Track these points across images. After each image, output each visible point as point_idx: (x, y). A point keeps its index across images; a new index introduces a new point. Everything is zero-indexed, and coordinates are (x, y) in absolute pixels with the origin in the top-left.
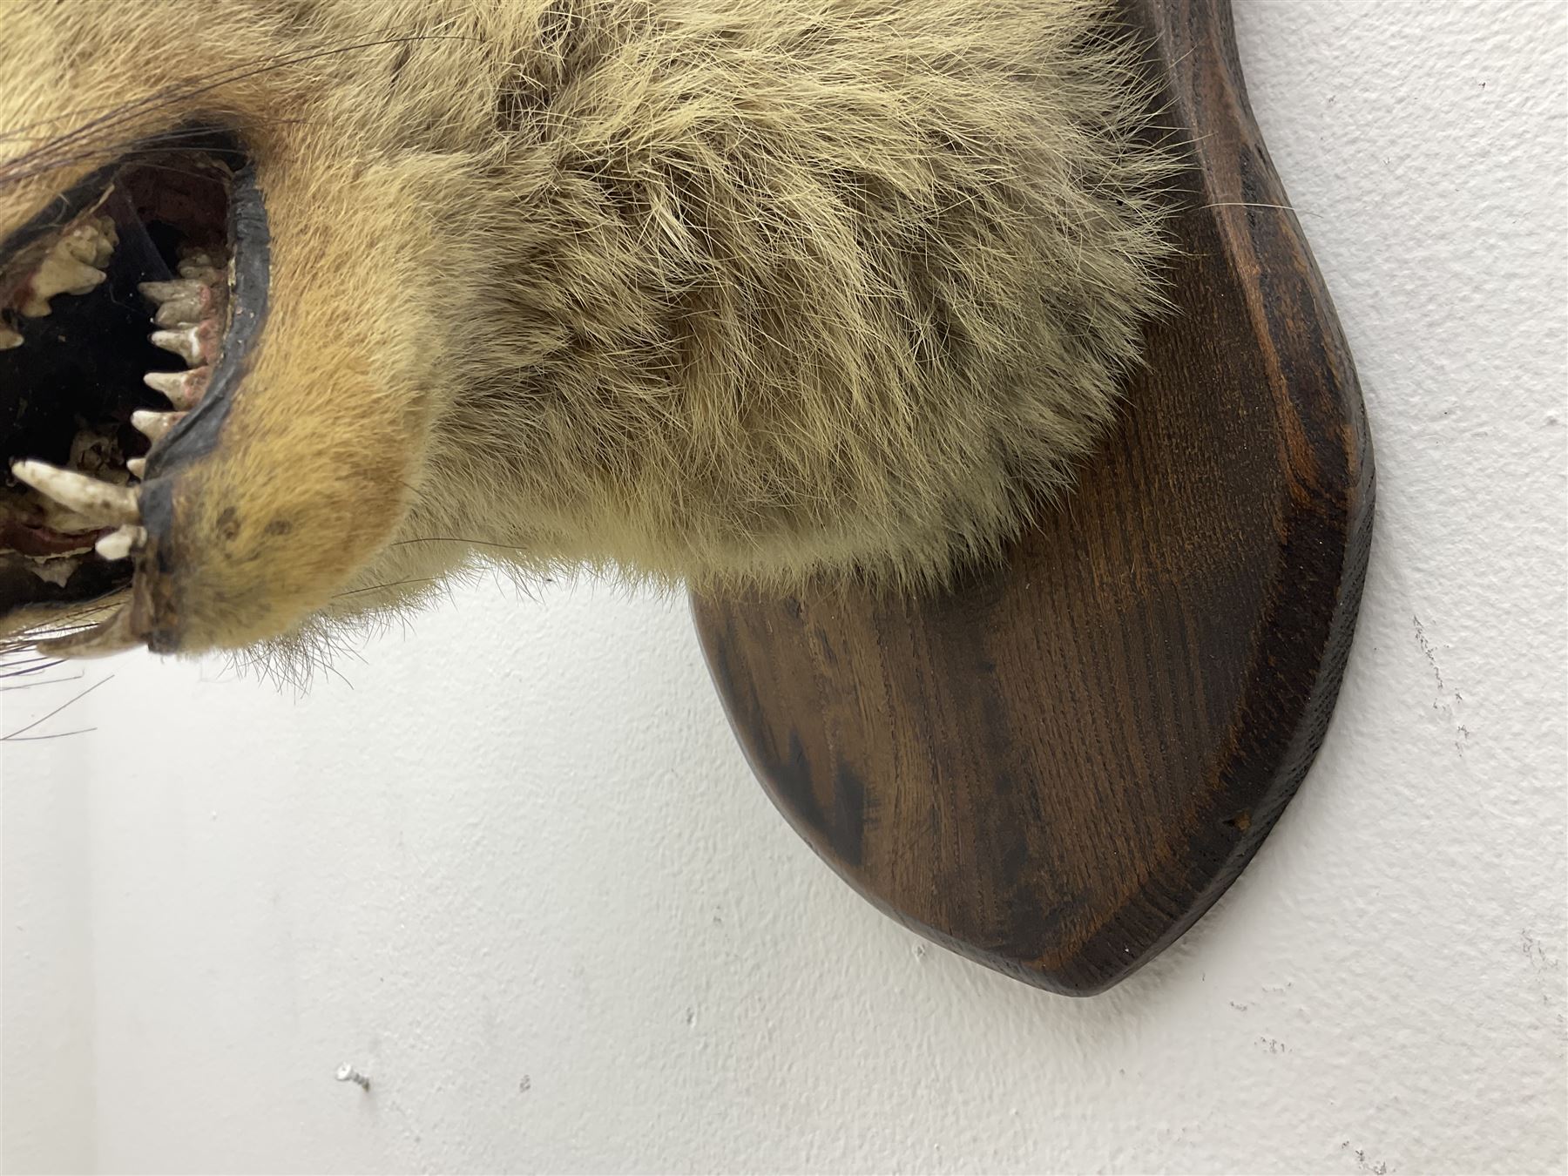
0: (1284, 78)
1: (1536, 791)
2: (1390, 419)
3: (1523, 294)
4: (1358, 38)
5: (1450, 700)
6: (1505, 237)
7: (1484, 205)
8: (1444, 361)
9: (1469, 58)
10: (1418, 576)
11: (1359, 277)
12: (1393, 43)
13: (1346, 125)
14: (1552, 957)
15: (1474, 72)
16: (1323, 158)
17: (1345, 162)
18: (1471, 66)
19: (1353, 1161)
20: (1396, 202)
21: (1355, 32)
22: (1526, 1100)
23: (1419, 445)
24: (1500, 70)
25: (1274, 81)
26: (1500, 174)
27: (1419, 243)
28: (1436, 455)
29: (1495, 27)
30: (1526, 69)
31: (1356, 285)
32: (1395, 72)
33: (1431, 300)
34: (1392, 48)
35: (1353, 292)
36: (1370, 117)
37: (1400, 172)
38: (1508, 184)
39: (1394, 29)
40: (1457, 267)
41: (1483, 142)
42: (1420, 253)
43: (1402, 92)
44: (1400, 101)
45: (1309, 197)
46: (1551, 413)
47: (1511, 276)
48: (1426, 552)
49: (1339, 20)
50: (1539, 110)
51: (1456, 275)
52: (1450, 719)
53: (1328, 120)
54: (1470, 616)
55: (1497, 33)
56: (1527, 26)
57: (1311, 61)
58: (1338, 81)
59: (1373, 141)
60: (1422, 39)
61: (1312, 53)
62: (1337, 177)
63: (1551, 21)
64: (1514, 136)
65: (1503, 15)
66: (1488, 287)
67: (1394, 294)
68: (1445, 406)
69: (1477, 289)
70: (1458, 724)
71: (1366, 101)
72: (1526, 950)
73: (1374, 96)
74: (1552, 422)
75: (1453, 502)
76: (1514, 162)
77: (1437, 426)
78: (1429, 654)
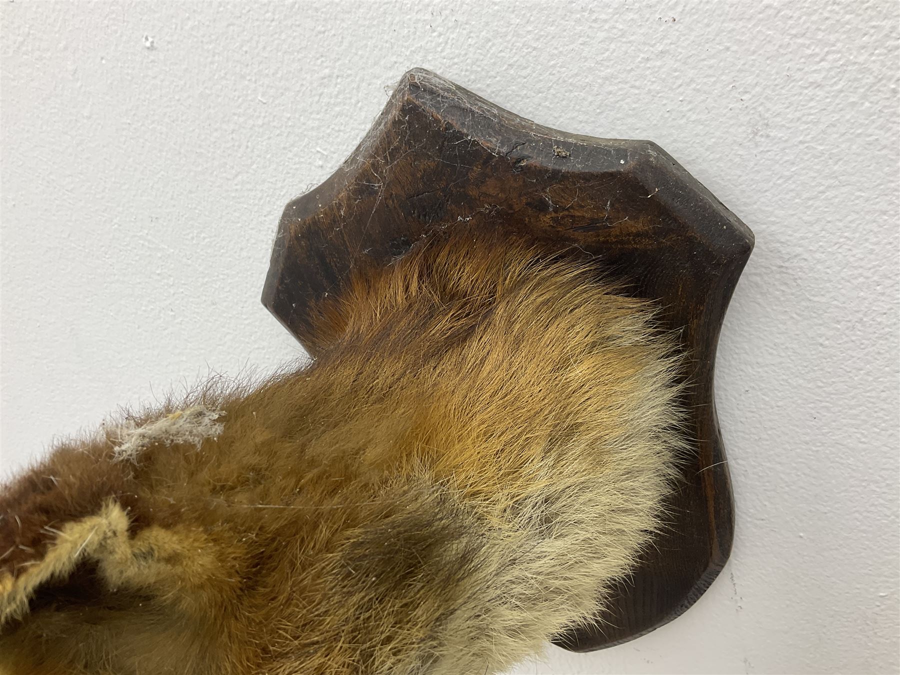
0: (726, 371)
2: (740, 513)
3: (805, 495)
4: (767, 372)
5: (738, 598)
6: (804, 474)
7: (800, 460)
8: (767, 503)
9: (812, 405)
11: (740, 462)
12: (782, 383)
13: (751, 404)
15: (813, 412)
16: (737, 412)
17: (746, 418)
18: (812, 409)
20: (765, 443)
21: (766, 369)
23: (749, 525)
24: (825, 416)
25: (721, 369)
26: (810, 453)
27: (769, 461)
28: (755, 530)
29: (828, 399)
30: (834, 421)
31: (738, 464)
32: (779, 394)
33: (768, 482)
34: (781, 384)
35: (736, 466)
36: (762, 406)
37: (769, 432)
38: (812, 457)
39: (784, 377)
40: (782, 476)
41: (808, 438)
42: (768, 464)
43: (780, 404)
44: (778, 407)
45: (725, 423)
46: (802, 534)
47: (803, 488)
49: (760, 360)
50: (833, 438)
51: (781, 479)
52: (737, 602)
53: (743, 398)
54: (752, 579)
55: (827, 402)
56: (841, 406)
57: (742, 370)
58: (752, 385)
59: (761, 416)
60: (795, 388)
61: (743, 367)
62: (741, 422)
63: (851, 409)
64: (820, 442)
65: (832, 396)
66: (793, 488)
67: (754, 474)
68: (763, 518)
69: (788, 486)
70: (739, 605)
71: (763, 399)
73: (767, 399)
74: (801, 537)
75: (756, 546)
76: (817, 451)
77: (758, 522)
78: (734, 584)
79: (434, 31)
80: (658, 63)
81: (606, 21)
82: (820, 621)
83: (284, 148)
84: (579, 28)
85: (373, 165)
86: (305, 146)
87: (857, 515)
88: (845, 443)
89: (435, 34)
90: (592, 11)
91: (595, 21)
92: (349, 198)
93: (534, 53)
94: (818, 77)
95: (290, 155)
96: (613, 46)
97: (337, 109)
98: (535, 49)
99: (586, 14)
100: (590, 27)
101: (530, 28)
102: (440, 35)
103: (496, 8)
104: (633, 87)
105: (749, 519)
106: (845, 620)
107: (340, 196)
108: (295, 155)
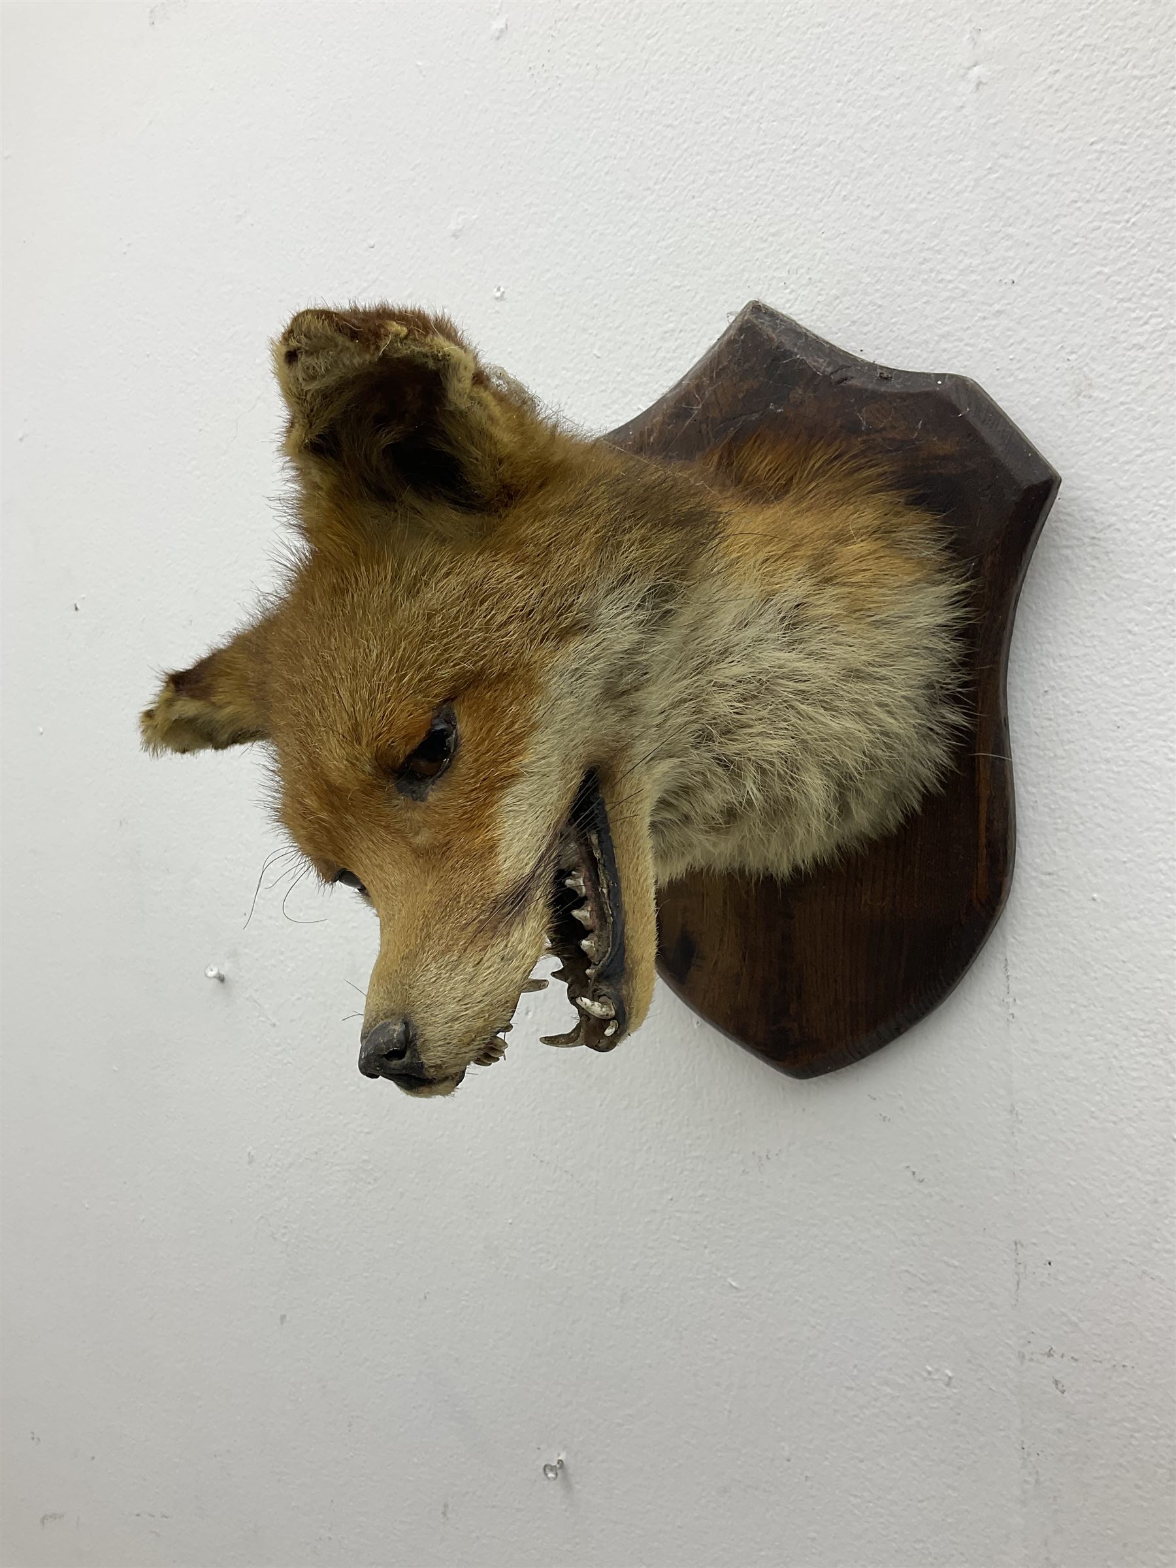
0: (1026, 665)
1: (1035, 1050)
2: (1023, 864)
3: (1102, 836)
4: (1069, 667)
5: (1011, 1000)
6: (1103, 805)
7: (1099, 785)
8: (1056, 849)
9: (1116, 710)
10: (1013, 940)
11: (1030, 789)
12: (1085, 680)
13: (1049, 709)
14: (1020, 1118)
15: (1117, 718)
16: (1033, 720)
17: (1042, 727)
18: (1116, 714)
19: (909, 1174)
20: (1060, 761)
21: (1069, 662)
22: (992, 1168)
23: (1033, 882)
24: (1129, 724)
25: (1021, 664)
26: (1111, 775)
27: (1063, 788)
28: (1039, 890)
29: (1134, 702)
30: (1140, 731)
31: (1028, 792)
32: (1081, 696)
33: (1060, 817)
34: (1084, 683)
35: (1025, 794)
36: (1061, 712)
37: (1066, 747)
38: (1112, 782)
39: (1088, 673)
40: (1077, 808)
41: (1109, 755)
42: (1062, 793)
43: (1081, 708)
44: (1079, 712)
45: (1019, 736)
46: (1095, 895)
47: (1099, 825)
48: (1021, 932)
49: (1063, 651)
50: (1137, 754)
51: (1076, 812)
52: (1008, 1008)
53: (1041, 701)
54: (1031, 968)
55: (1133, 705)
56: (1148, 710)
57: (1043, 665)
58: (1052, 683)
59: (1059, 725)
60: (1099, 687)
61: (1044, 661)
62: (1036, 733)
63: (1158, 714)
64: (1123, 760)
65: (1139, 698)
66: (1088, 825)
67: (1044, 806)
68: (1050, 871)
69: (1082, 823)
70: (1011, 1011)
71: (1063, 702)
72: (1011, 1112)
73: (1067, 702)
74: (1094, 899)
75: (1040, 915)
76: (1119, 773)
77: (1044, 878)
78: (1008, 977)
79: (787, 288)
80: (994, 322)
81: (950, 281)
82: (1111, 1036)
83: (604, 405)
84: (924, 288)
85: (697, 385)
86: (626, 404)
87: (1162, 865)
88: (1151, 760)
89: (788, 291)
90: (939, 272)
91: (941, 281)
92: (663, 423)
93: (878, 311)
94: (1141, 340)
95: (609, 412)
96: (953, 305)
97: (671, 364)
98: (880, 306)
99: (933, 275)
100: (935, 287)
101: (879, 287)
102: (792, 291)
103: (851, 267)
104: (967, 345)
105: (1034, 874)
106: (1142, 1034)
107: (655, 420)
108: (614, 413)
